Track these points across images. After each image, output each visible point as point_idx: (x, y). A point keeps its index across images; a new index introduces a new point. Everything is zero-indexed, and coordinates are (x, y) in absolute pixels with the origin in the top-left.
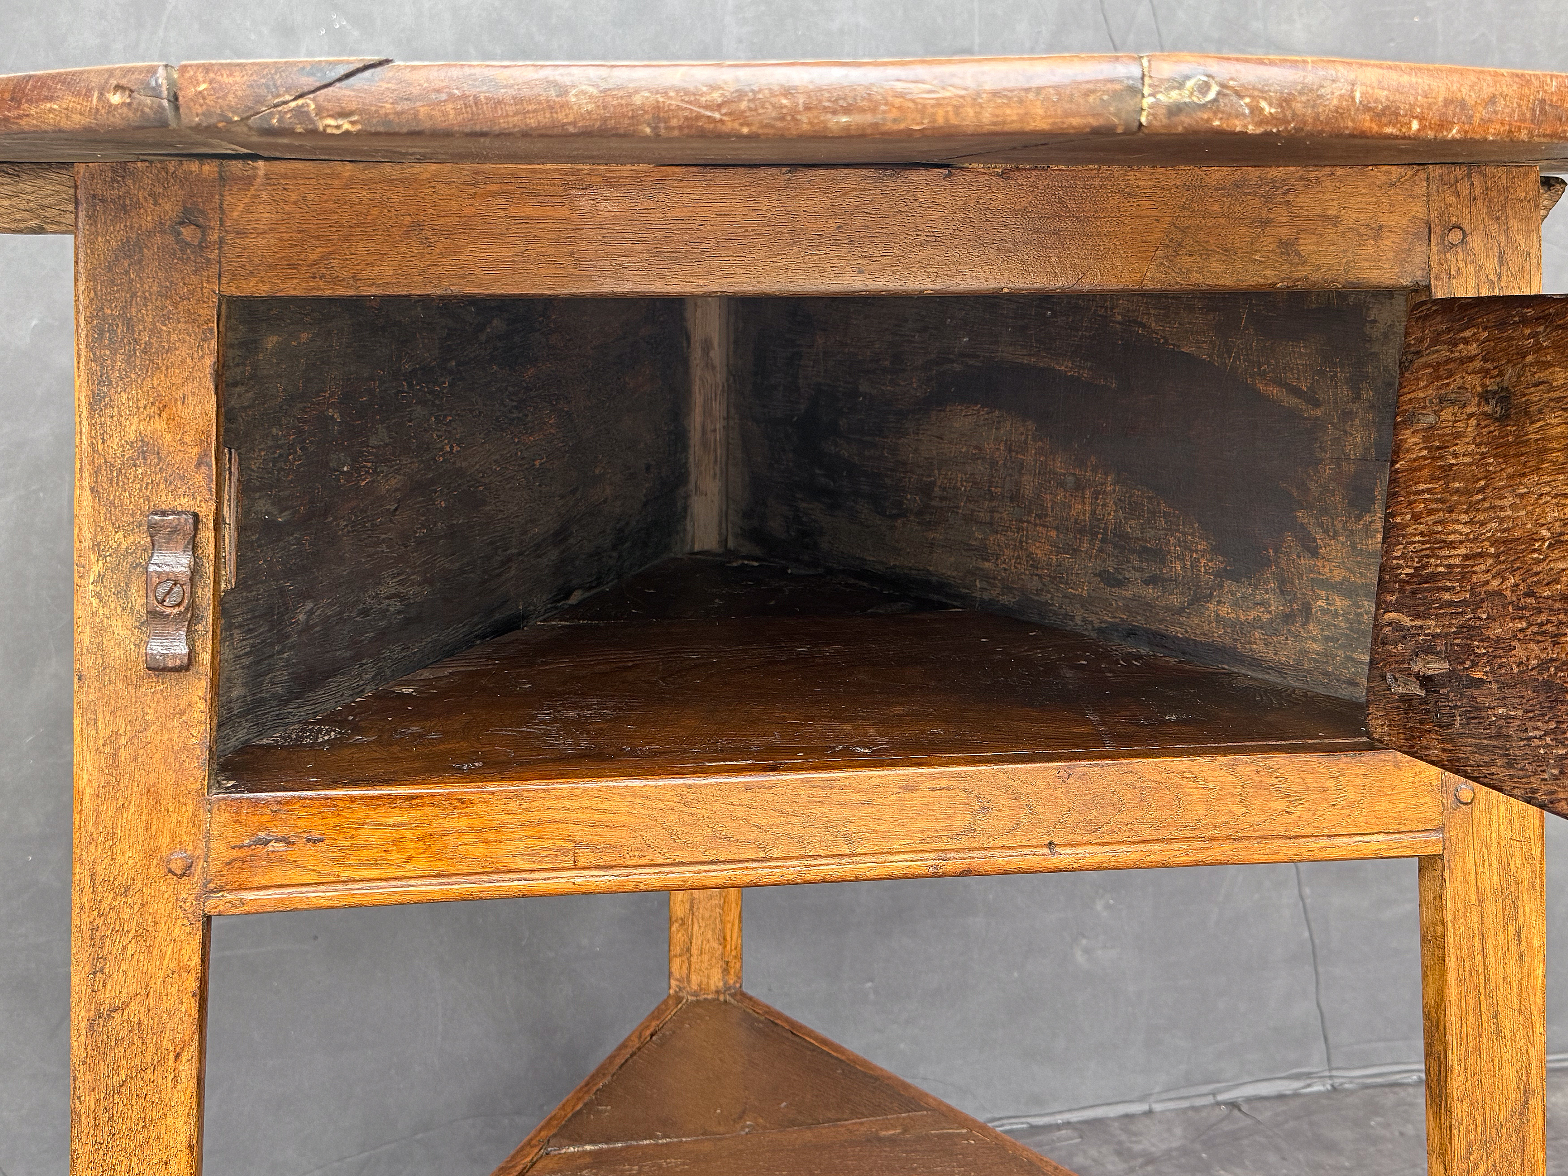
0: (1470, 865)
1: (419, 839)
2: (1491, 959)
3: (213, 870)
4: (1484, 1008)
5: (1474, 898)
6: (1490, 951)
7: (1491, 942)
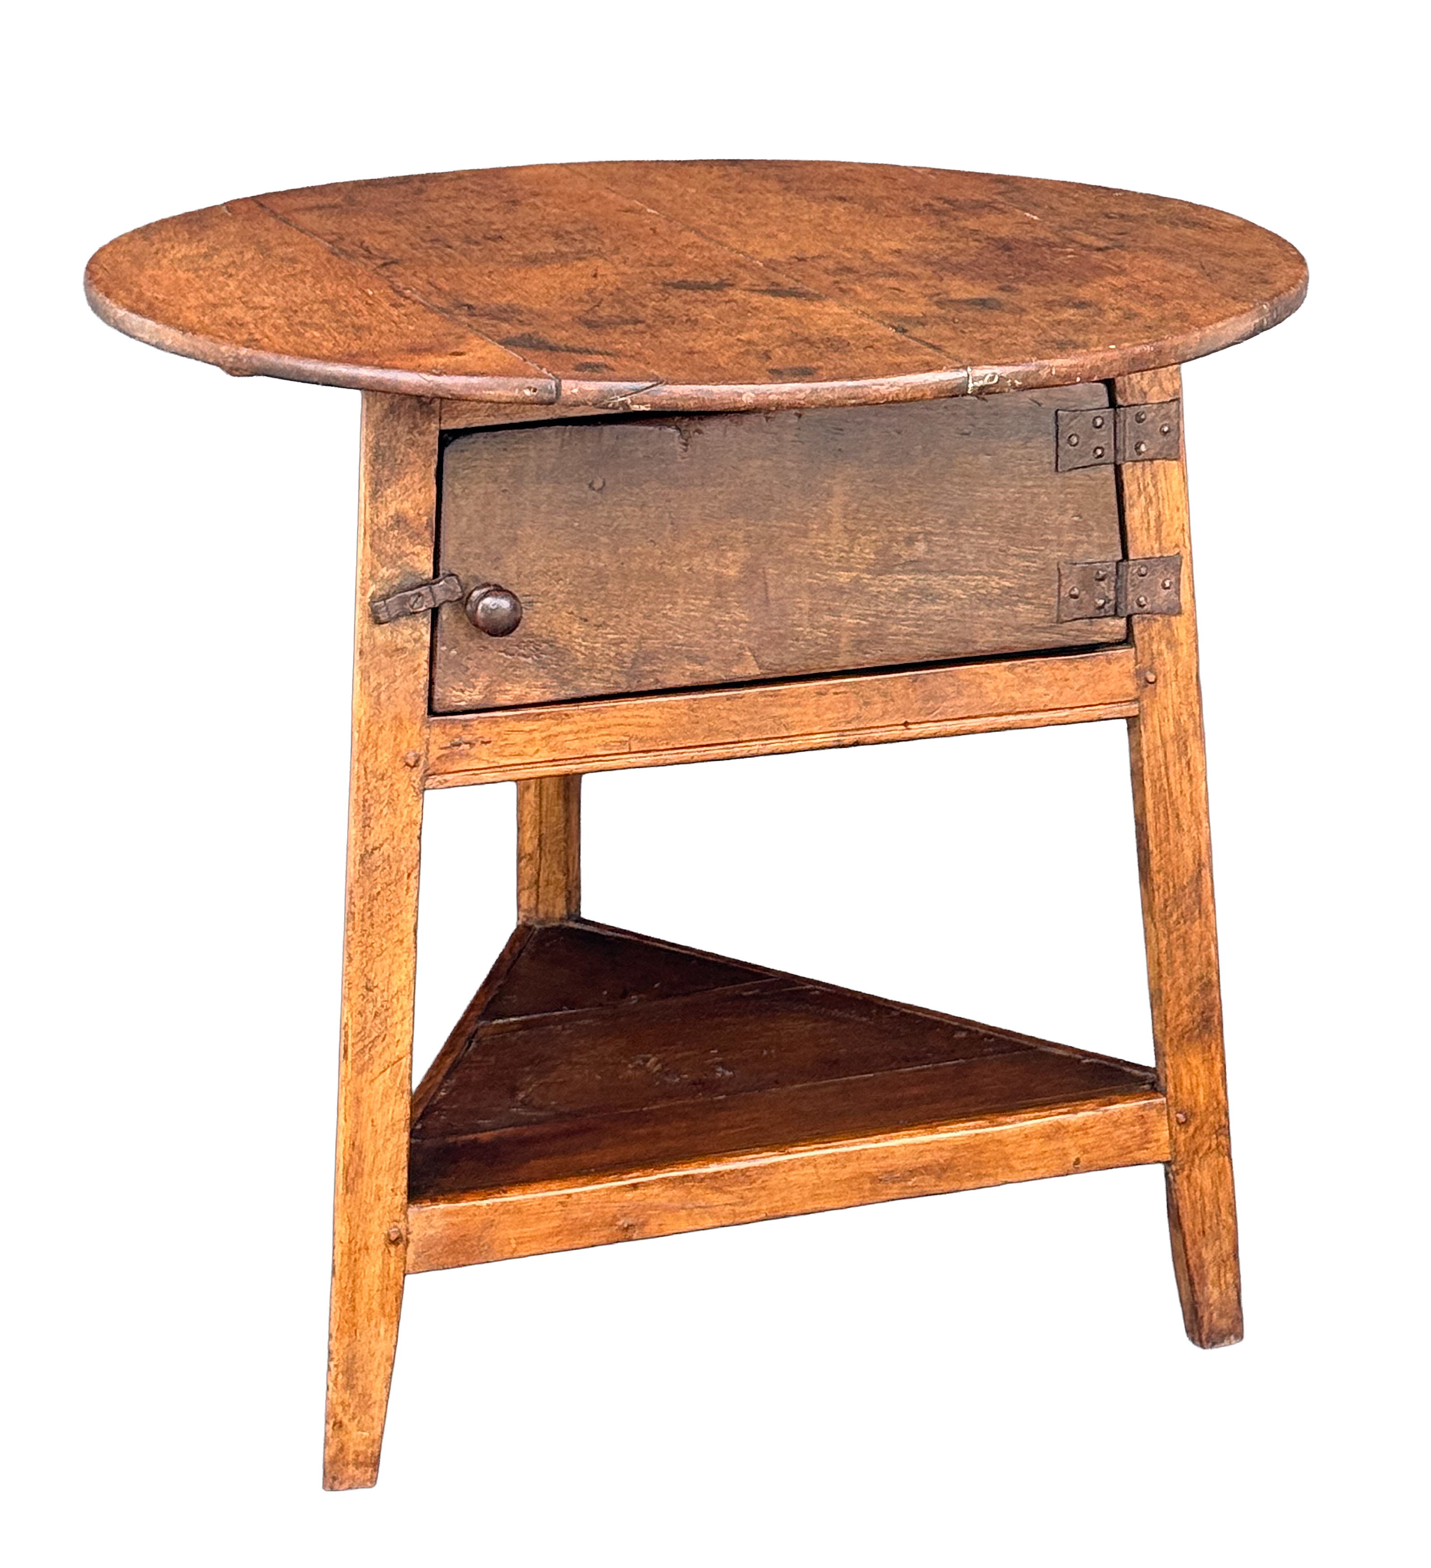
0: (1156, 722)
1: (543, 739)
2: (1172, 780)
3: (430, 762)
4: (1170, 812)
5: (1159, 742)
6: (1171, 773)
7: (1171, 768)
